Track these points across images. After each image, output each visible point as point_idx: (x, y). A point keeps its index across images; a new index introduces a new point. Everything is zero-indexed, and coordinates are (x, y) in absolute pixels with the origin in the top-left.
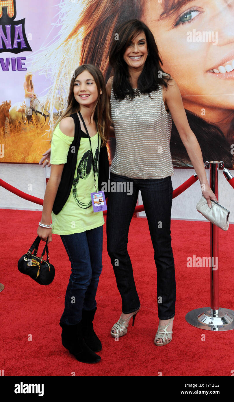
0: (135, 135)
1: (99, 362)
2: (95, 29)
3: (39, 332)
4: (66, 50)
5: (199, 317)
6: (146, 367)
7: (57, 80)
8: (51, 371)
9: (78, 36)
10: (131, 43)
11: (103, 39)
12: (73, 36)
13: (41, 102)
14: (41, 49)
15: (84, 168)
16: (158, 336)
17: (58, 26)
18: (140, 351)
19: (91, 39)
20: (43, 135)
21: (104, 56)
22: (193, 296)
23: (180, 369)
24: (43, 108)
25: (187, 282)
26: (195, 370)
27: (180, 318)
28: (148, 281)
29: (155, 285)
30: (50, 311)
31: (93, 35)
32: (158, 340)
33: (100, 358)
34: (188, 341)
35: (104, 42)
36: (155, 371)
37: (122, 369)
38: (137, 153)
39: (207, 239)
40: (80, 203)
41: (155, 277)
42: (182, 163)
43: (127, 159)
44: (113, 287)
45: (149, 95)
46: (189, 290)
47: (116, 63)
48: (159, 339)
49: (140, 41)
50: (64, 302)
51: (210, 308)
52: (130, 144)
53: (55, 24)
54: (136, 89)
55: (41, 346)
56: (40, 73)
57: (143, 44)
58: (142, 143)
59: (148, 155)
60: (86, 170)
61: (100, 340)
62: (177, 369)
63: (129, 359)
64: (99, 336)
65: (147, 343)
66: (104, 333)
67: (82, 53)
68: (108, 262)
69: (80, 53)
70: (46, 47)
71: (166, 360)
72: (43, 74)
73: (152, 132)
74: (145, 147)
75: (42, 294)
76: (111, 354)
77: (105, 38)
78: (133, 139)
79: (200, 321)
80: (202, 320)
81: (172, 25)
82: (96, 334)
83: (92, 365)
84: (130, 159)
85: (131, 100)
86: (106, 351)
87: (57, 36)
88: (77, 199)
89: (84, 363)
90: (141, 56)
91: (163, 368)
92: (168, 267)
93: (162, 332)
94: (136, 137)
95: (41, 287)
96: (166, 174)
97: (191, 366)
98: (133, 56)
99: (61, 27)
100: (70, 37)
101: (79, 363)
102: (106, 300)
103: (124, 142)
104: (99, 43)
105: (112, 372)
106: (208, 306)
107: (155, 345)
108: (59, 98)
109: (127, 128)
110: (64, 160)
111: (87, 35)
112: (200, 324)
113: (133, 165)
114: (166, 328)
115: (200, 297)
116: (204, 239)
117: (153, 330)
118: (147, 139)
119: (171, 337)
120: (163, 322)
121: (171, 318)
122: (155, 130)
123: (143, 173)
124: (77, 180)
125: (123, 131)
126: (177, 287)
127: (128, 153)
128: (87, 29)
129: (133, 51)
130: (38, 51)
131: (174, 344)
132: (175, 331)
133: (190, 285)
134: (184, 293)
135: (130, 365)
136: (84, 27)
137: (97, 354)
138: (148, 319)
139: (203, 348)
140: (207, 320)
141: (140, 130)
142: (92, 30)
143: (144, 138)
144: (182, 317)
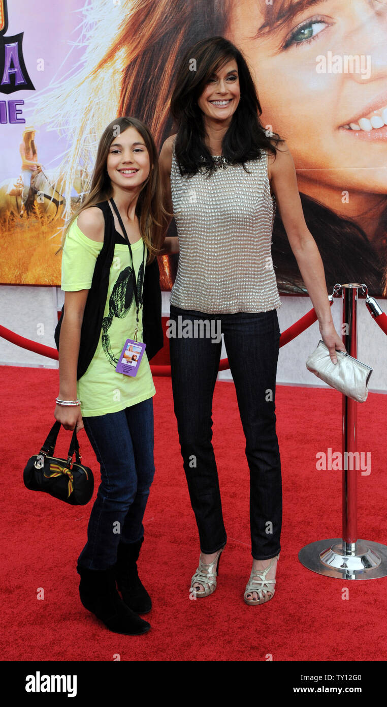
0: (218, 236)
1: (147, 633)
2: (144, 53)
3: (43, 579)
4: (95, 88)
5: (322, 555)
6: (229, 642)
7: (78, 140)
8: (63, 648)
9: (116, 64)
10: (214, 78)
11: (158, 71)
12: (106, 65)
13: (50, 179)
14: (50, 86)
15: (121, 298)
16: (250, 588)
17: (80, 47)
18: (219, 614)
19: (139, 69)
20: (53, 236)
21: (160, 100)
22: (311, 519)
23: (288, 646)
24: (53, 188)
25: (303, 494)
26: (315, 647)
27: (289, 558)
28: (233, 491)
29: (246, 499)
30: (63, 542)
31: (142, 63)
32: (250, 596)
33: (148, 625)
34: (303, 598)
35: (161, 76)
36: (245, 649)
37: (188, 646)
38: (220, 267)
39: (337, 420)
40: (114, 360)
41: (246, 485)
42: (293, 286)
43: (202, 279)
44: (172, 502)
45: (244, 166)
46: (306, 508)
47: (184, 112)
48: (252, 593)
49: (229, 74)
50: (87, 527)
51: (342, 539)
52: (207, 251)
53: (76, 44)
54: (218, 157)
55: (46, 605)
56: (49, 129)
57: (233, 79)
58: (230, 249)
59: (240, 270)
60: (124, 302)
61: (149, 595)
62: (283, 646)
63: (199, 629)
64: (147, 586)
65: (231, 600)
66: (156, 583)
67: (122, 94)
68: (163, 459)
69: (119, 93)
70: (60, 82)
71: (264, 629)
72: (54, 129)
73: (248, 230)
74: (235, 256)
75: (49, 512)
76: (169, 619)
77: (162, 69)
78: (214, 244)
79: (324, 561)
80: (327, 561)
81: (279, 47)
82: (143, 583)
83: (135, 638)
84: (207, 278)
85: (209, 176)
86: (160, 614)
87: (79, 63)
88: (110, 353)
89: (121, 635)
90: (230, 100)
91: (259, 644)
92: (269, 468)
93: (258, 581)
94: (219, 240)
95: (47, 502)
96: (271, 305)
97: (307, 640)
98: (217, 101)
99: (85, 47)
100: (101, 66)
101: (112, 633)
102: (160, 524)
103: (196, 248)
104: (152, 76)
105: (169, 650)
106: (337, 537)
107: (246, 603)
108: (81, 171)
109: (203, 224)
110: (86, 283)
111: (131, 62)
112: (323, 567)
113: (212, 289)
114: (265, 574)
115: (324, 520)
116: (332, 419)
117: (241, 578)
118: (239, 242)
119: (272, 590)
120: (260, 564)
121: (273, 557)
122: (252, 226)
123: (231, 302)
124: (110, 320)
125: (195, 230)
126: (284, 502)
127: (203, 268)
128: (132, 53)
129: (218, 92)
130: (45, 89)
131: (278, 602)
132: (281, 580)
133: (307, 499)
134: (296, 513)
135: (200, 638)
136: (126, 48)
137: (144, 618)
138: (234, 558)
139: (328, 609)
140: (337, 561)
141: (227, 226)
142: (140, 54)
143: (233, 240)
144: (293, 555)
